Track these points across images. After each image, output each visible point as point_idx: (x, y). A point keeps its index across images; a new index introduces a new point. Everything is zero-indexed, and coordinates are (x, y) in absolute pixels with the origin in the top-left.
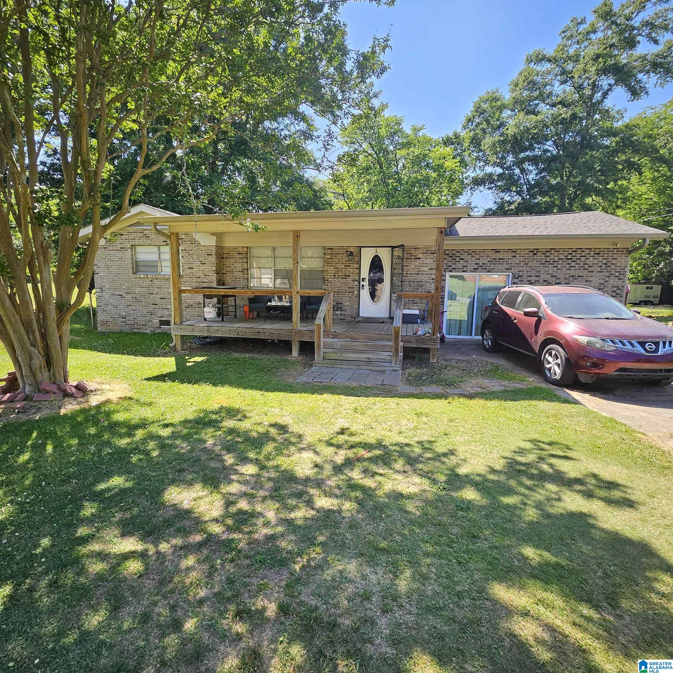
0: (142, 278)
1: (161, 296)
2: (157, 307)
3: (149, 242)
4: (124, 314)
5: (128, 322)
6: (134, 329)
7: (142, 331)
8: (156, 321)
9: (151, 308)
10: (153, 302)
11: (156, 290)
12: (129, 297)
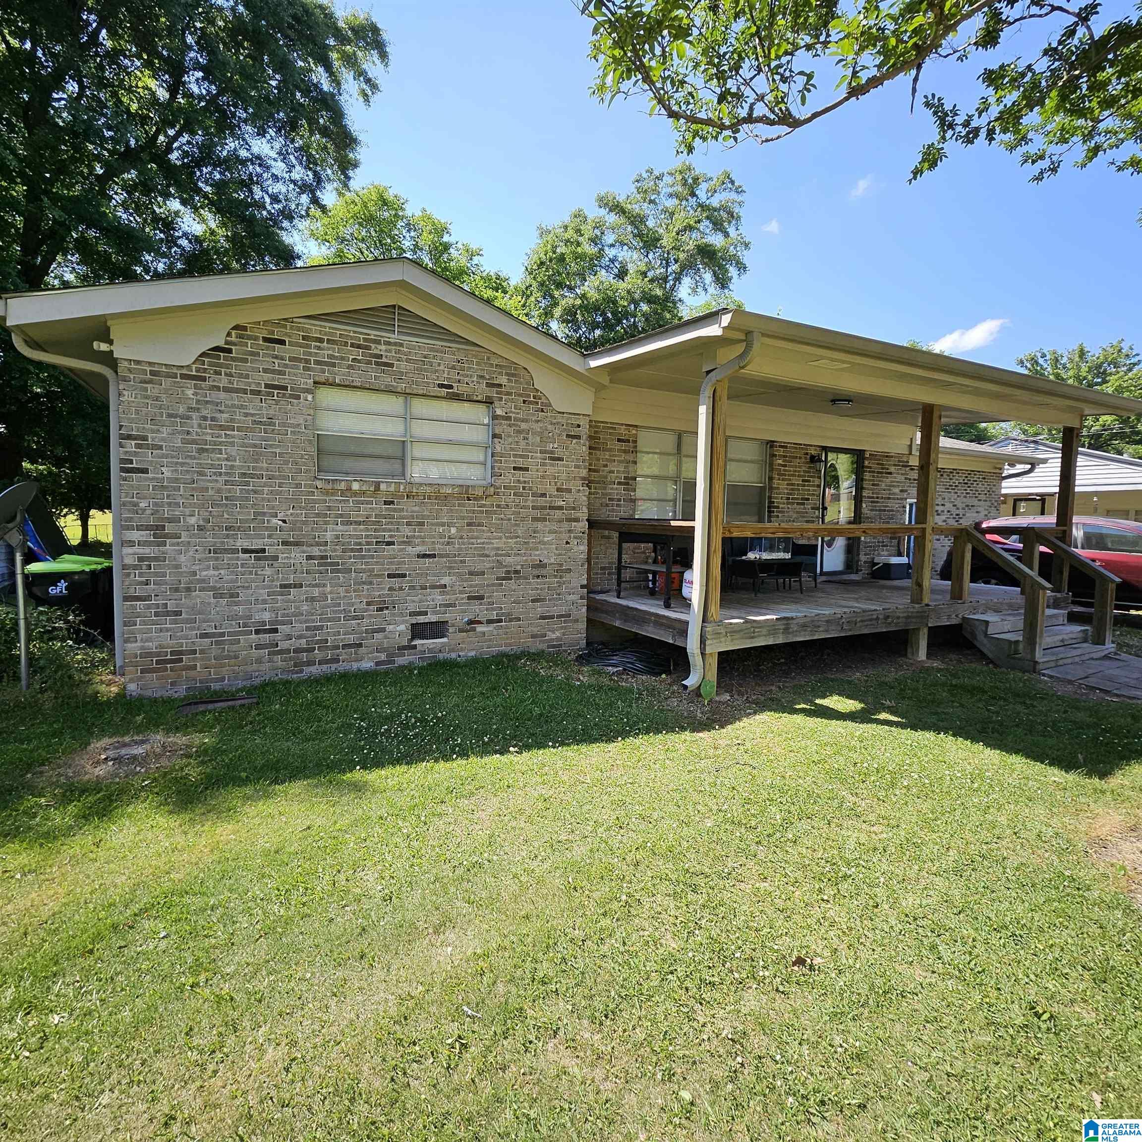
0: (355, 494)
1: (420, 549)
2: (405, 583)
3: (387, 380)
4: (267, 616)
5: (283, 645)
6: (310, 663)
7: (342, 667)
8: (400, 629)
9: (382, 589)
10: (393, 569)
11: (406, 531)
12: (297, 556)
